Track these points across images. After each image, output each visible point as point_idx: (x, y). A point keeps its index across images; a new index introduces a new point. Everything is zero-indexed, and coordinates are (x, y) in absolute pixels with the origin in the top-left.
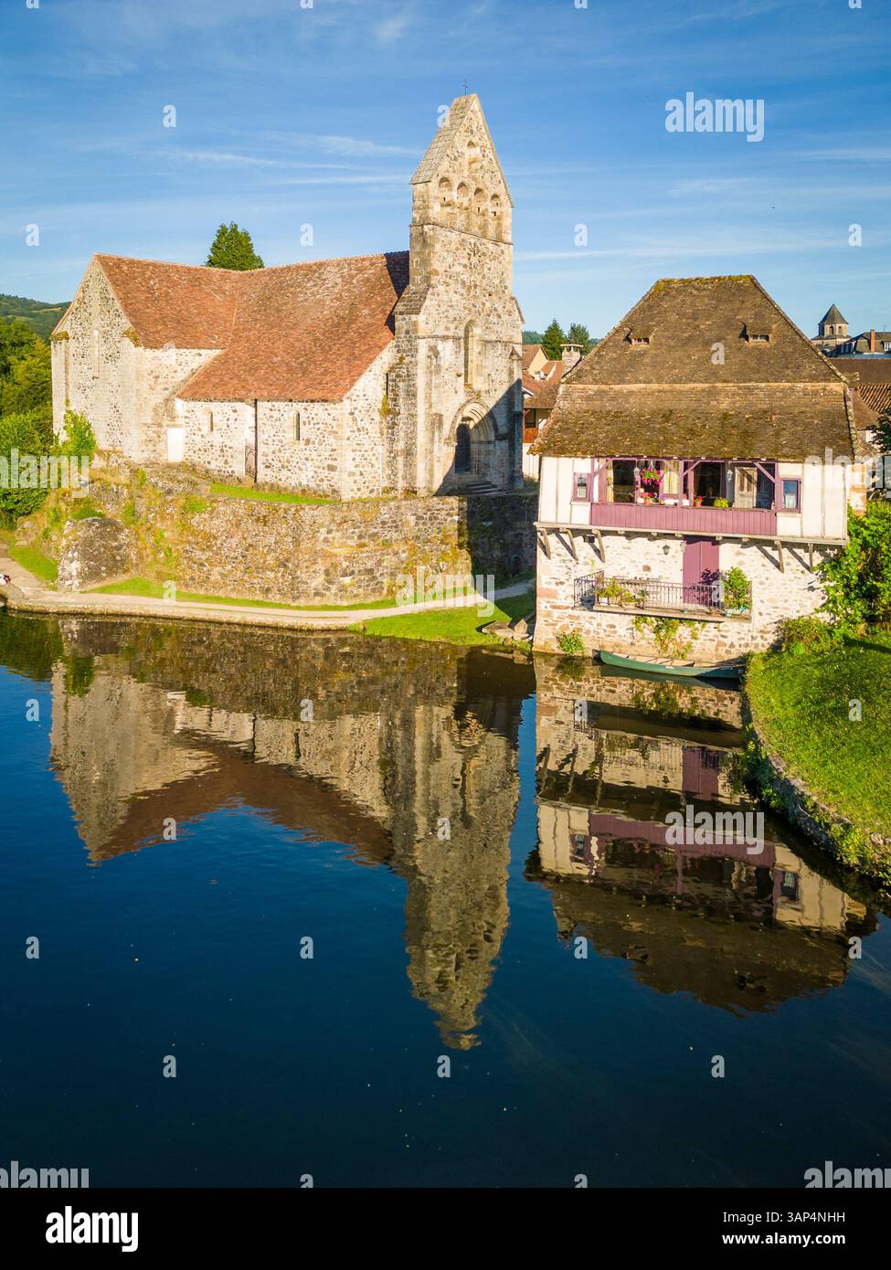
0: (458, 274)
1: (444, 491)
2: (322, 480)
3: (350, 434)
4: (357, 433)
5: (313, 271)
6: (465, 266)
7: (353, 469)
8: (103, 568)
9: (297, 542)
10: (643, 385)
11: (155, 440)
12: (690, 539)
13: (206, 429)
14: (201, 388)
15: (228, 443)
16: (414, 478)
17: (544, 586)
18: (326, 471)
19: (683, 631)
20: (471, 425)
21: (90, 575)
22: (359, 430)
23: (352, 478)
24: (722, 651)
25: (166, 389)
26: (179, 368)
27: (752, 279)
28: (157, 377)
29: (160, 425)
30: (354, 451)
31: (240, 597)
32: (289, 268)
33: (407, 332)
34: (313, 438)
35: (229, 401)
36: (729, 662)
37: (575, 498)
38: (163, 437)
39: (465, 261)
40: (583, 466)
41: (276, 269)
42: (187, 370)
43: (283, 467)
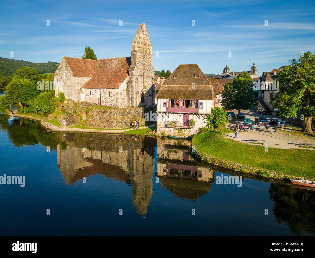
0: (141, 62)
1: (139, 106)
2: (114, 105)
3: (120, 95)
4: (121, 95)
5: (111, 60)
6: (143, 60)
7: (121, 102)
8: (70, 123)
9: (110, 117)
10: (176, 85)
11: (78, 97)
12: (184, 114)
13: (89, 94)
14: (88, 86)
15: (94, 97)
16: (133, 104)
17: (158, 123)
18: (115, 103)
19: (183, 131)
20: (144, 93)
21: (68, 125)
22: (122, 94)
23: (121, 104)
24: (190, 134)
25: (80, 86)
26: (83, 82)
27: (197, 65)
28: (78, 83)
29: (79, 94)
30: (121, 98)
31: (99, 128)
32: (105, 60)
33: (131, 74)
34: (112, 96)
35: (94, 88)
36: (191, 136)
37: (164, 107)
38: (80, 96)
39: (143, 59)
40: (165, 100)
41: (102, 60)
42: (85, 82)
43: (106, 102)
